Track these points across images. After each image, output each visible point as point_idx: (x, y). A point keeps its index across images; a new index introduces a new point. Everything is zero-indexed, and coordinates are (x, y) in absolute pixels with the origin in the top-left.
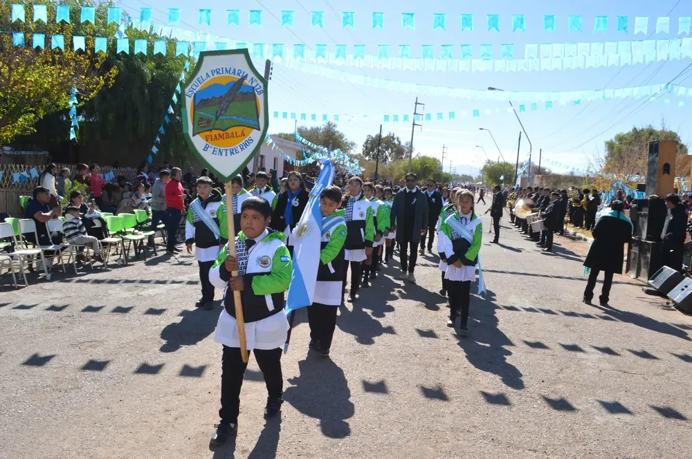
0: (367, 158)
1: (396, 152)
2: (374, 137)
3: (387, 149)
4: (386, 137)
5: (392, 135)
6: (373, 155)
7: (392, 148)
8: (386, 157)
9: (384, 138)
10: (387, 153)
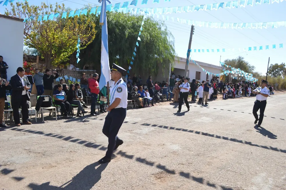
0: (270, 75)
1: (285, 72)
2: (274, 65)
3: (281, 70)
4: (280, 65)
5: (284, 63)
6: (273, 74)
7: (283, 70)
8: (280, 75)
9: (279, 65)
10: (280, 72)
